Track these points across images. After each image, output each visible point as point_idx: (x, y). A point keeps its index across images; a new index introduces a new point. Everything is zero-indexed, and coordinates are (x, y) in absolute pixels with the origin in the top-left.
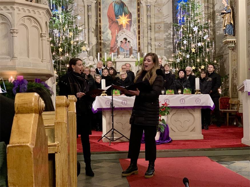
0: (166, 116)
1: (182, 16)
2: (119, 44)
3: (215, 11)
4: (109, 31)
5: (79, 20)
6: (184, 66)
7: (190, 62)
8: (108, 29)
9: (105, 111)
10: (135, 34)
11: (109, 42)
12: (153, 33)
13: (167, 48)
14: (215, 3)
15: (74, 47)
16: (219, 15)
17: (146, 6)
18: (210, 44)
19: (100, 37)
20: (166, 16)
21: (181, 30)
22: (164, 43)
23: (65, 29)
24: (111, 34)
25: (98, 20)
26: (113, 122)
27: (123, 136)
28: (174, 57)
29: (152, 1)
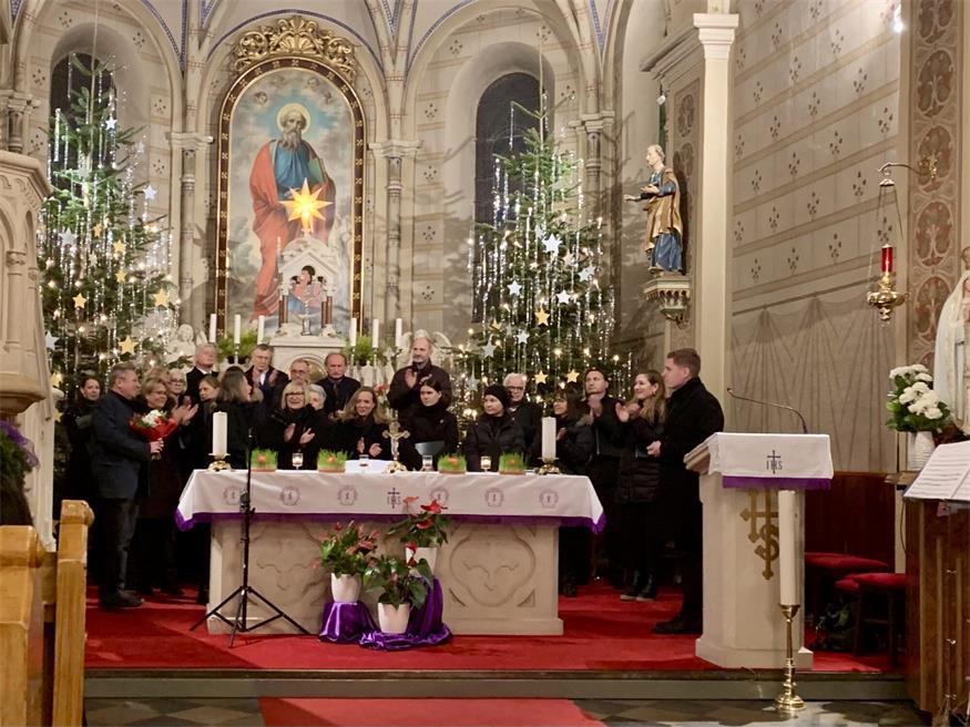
0: (435, 549)
1: (507, 200)
2: (286, 286)
3: (621, 186)
4: (254, 241)
5: (148, 199)
7: (529, 356)
8: (251, 232)
9: (221, 523)
10: (344, 252)
12: (406, 251)
13: (452, 303)
14: (624, 159)
15: (127, 292)
16: (636, 201)
17: (385, 161)
18: (600, 298)
19: (222, 260)
20: (453, 196)
21: (504, 246)
22: (445, 288)
23: (97, 229)
24: (262, 249)
25: (216, 201)
26: (246, 562)
27: (281, 614)
28: (473, 337)
29: (406, 142)
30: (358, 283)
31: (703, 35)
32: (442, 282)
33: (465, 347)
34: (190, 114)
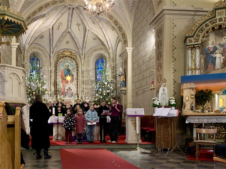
1: (99, 77)
2: (66, 91)
3: (116, 74)
4: (61, 84)
6: (100, 102)
10: (75, 86)
11: (61, 90)
12: (85, 85)
13: (92, 93)
14: (117, 70)
15: (41, 92)
16: (118, 76)
17: (81, 71)
18: (113, 91)
19: (57, 87)
20: (92, 77)
21: (99, 84)
23: (36, 82)
24: (63, 85)
25: (55, 78)
26: (58, 130)
28: (94, 98)
29: (84, 69)
30: (77, 90)
31: (128, 51)
32: (90, 90)
33: (93, 99)
34: (51, 65)
